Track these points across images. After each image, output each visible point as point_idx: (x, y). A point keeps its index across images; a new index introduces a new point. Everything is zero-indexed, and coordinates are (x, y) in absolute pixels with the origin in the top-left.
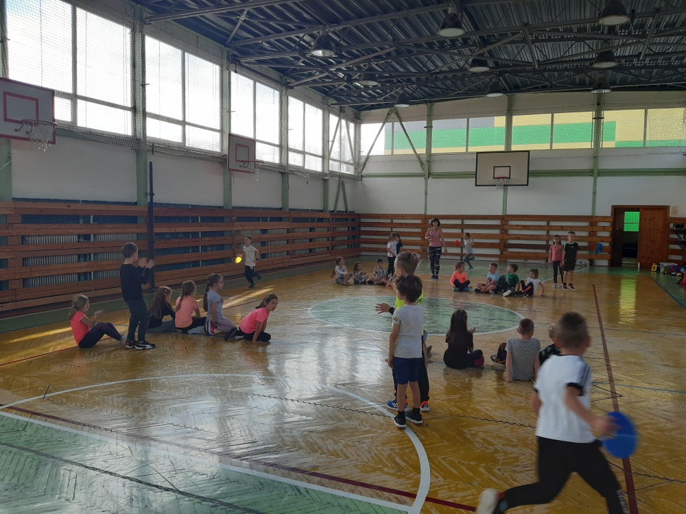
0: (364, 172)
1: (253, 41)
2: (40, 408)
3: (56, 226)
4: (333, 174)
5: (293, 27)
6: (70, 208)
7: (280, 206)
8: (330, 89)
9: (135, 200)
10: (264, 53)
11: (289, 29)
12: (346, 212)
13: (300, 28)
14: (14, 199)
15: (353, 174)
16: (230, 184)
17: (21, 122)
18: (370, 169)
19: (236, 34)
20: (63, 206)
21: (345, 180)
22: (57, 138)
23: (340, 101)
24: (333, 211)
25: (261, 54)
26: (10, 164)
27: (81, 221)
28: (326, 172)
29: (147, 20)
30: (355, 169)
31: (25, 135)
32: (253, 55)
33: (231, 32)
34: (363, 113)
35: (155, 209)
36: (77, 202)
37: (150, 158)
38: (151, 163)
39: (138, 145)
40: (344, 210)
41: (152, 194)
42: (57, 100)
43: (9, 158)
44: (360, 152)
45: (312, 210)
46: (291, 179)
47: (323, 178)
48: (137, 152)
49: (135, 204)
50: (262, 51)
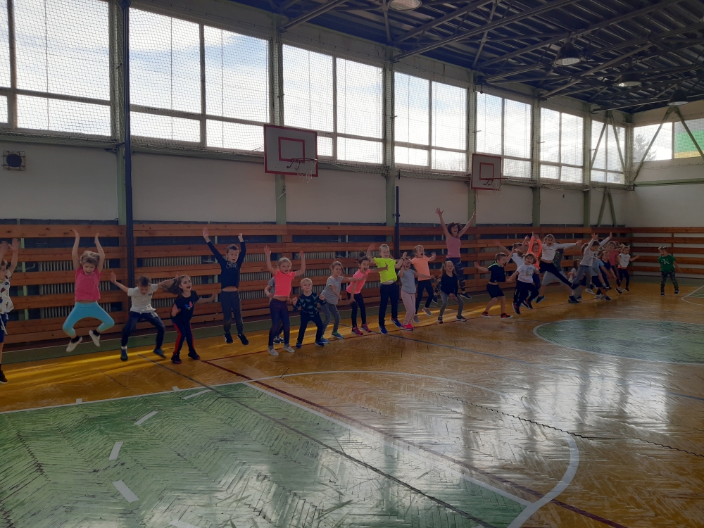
0: (638, 180)
1: (498, 59)
2: (275, 385)
3: (318, 244)
4: (596, 185)
5: (539, 40)
6: (330, 229)
7: (530, 221)
8: (592, 95)
9: (384, 221)
10: (511, 69)
11: (534, 43)
12: (613, 226)
13: (545, 39)
14: (288, 223)
15: (623, 183)
16: (474, 202)
17: (292, 160)
18: (645, 177)
19: (480, 56)
20: (325, 228)
21: (612, 191)
22: (319, 171)
23: (605, 106)
24: (596, 226)
25: (509, 70)
26: (285, 195)
27: (340, 240)
28: (587, 183)
29: (396, 59)
30: (626, 177)
31: (294, 171)
32: (499, 73)
33: (475, 55)
34: (636, 115)
35: (401, 229)
36: (337, 224)
37: (398, 183)
38: (397, 187)
39: (387, 172)
40: (611, 224)
41: (398, 216)
42: (319, 139)
43: (284, 189)
44: (632, 158)
45: (569, 226)
46: (543, 193)
47: (585, 191)
48: (387, 178)
49: (385, 224)
50: (509, 67)
